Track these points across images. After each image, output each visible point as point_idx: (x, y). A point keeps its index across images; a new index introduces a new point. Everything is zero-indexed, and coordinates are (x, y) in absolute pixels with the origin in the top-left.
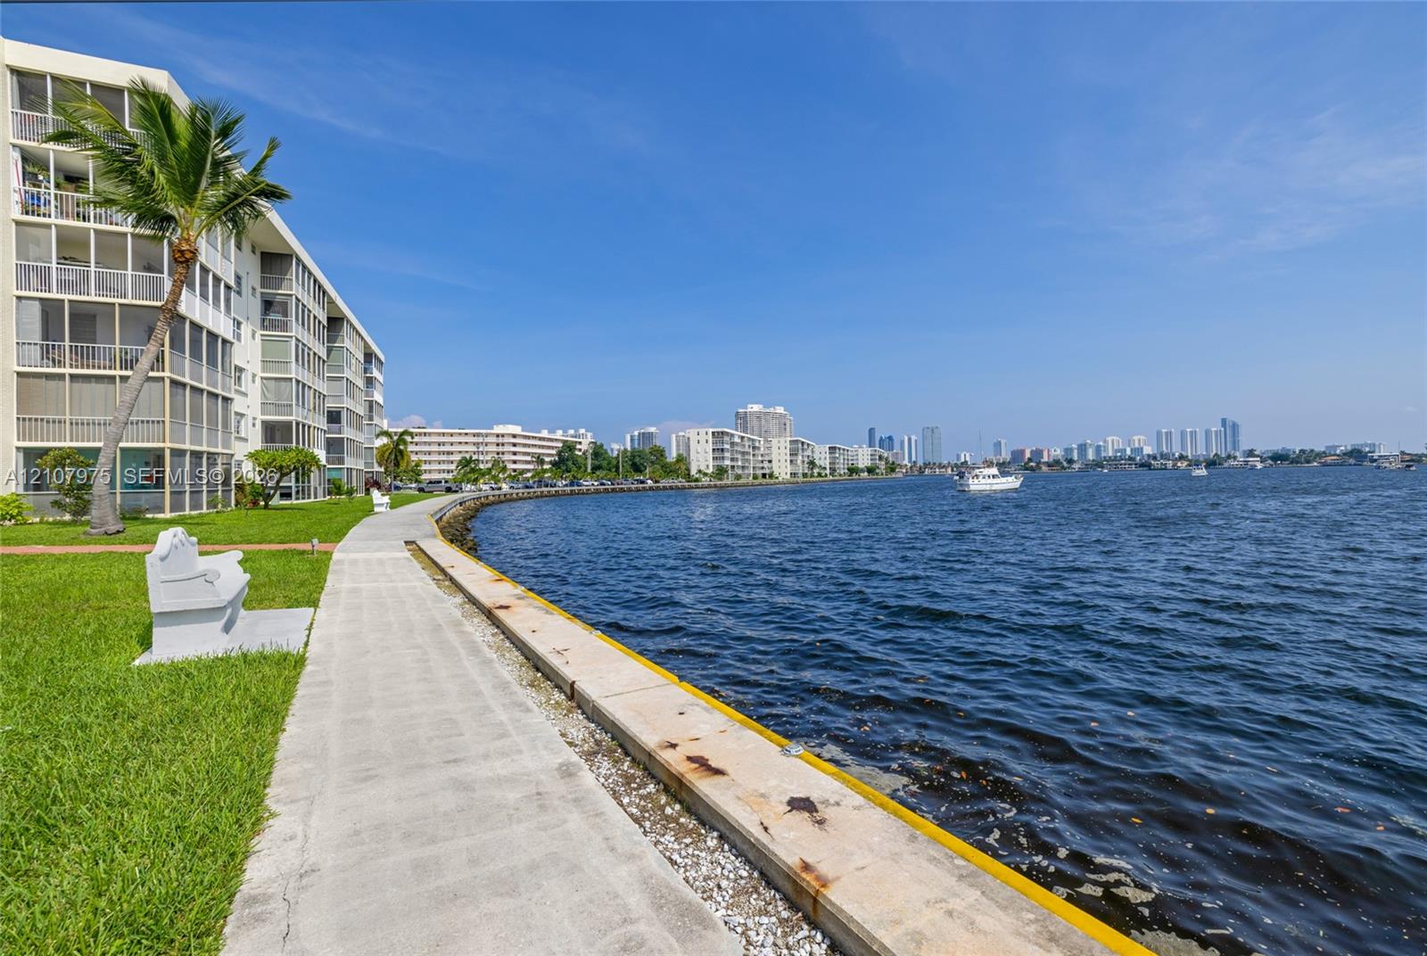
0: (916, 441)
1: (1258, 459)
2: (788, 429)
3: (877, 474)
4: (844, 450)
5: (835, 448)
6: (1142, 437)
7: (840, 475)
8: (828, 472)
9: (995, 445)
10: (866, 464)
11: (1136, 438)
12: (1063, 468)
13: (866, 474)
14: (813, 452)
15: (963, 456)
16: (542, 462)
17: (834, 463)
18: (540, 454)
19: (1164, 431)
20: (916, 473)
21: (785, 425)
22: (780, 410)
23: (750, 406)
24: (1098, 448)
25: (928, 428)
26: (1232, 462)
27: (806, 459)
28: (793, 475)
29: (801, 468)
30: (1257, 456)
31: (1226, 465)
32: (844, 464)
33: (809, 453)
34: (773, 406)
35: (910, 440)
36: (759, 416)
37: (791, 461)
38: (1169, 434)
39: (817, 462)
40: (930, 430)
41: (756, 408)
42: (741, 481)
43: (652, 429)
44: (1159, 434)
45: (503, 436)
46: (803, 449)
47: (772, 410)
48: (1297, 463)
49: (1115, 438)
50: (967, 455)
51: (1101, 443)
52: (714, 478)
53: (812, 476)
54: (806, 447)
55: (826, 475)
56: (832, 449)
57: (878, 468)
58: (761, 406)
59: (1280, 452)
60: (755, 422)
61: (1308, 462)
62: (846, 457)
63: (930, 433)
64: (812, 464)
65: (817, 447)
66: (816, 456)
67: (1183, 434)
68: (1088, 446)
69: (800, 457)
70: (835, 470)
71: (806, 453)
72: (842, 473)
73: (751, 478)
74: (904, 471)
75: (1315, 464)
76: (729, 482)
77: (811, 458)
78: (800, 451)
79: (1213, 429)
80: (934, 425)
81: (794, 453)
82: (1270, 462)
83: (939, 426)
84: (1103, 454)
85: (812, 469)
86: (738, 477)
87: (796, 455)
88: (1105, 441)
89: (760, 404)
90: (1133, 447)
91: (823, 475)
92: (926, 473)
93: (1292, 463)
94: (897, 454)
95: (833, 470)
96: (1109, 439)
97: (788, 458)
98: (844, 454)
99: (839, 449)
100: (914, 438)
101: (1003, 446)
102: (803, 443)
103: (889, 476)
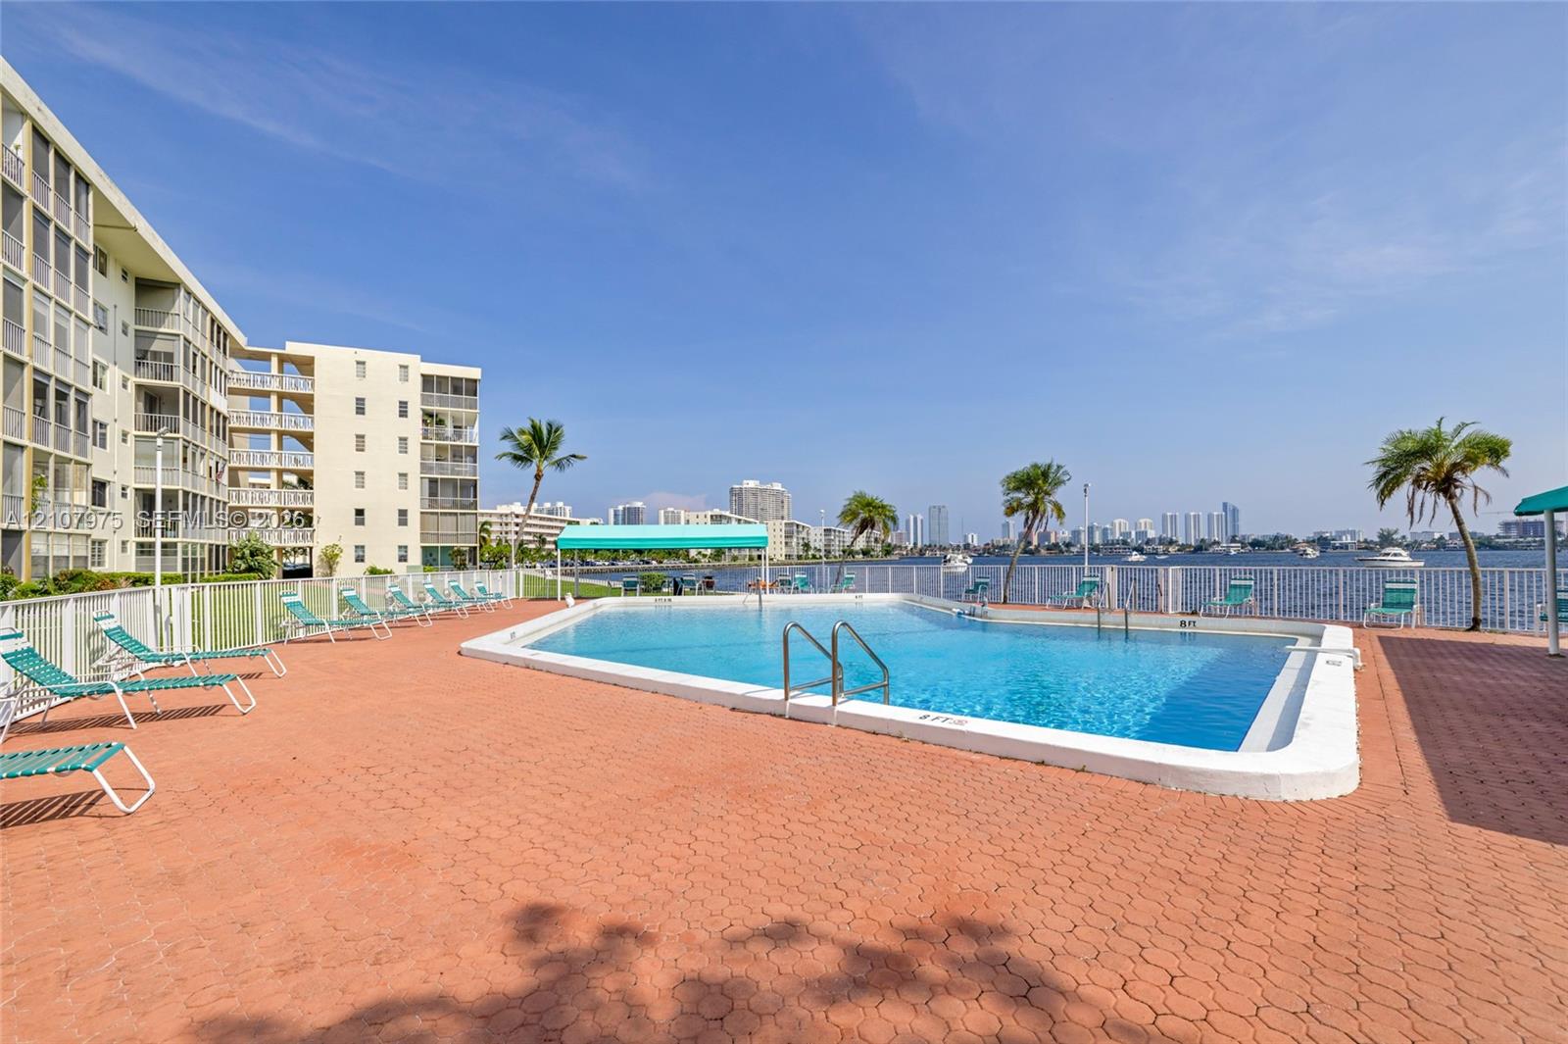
0: (922, 521)
1: (1239, 545)
2: (786, 507)
3: (872, 556)
4: (839, 532)
5: (830, 530)
6: (1148, 520)
7: (835, 557)
8: (822, 554)
9: (1003, 525)
10: (862, 547)
11: (1142, 521)
12: (1061, 552)
13: (861, 556)
14: (808, 534)
15: (970, 536)
16: (543, 541)
17: (829, 545)
18: (541, 535)
19: (1169, 514)
20: (917, 555)
21: (782, 502)
22: (778, 486)
23: (745, 482)
24: (1105, 530)
25: (934, 507)
26: (1217, 548)
27: (801, 542)
28: (788, 556)
29: (796, 549)
30: (1239, 542)
31: (1211, 550)
32: (839, 546)
33: (804, 535)
34: (771, 482)
35: (915, 519)
36: (755, 492)
37: (786, 543)
38: (1174, 518)
39: (812, 545)
40: (937, 510)
41: (752, 484)
42: (738, 562)
43: (639, 504)
44: (1164, 517)
45: (506, 515)
46: (798, 532)
47: (769, 486)
48: (1272, 549)
49: (1122, 520)
50: (975, 536)
51: (1108, 526)
52: (713, 559)
53: (807, 558)
54: (800, 529)
55: (821, 557)
56: (828, 531)
57: (873, 550)
58: (757, 482)
59: (1260, 539)
60: (751, 499)
61: (1282, 548)
62: (841, 539)
63: (937, 512)
64: (807, 546)
65: (812, 528)
66: (812, 538)
67: (1187, 517)
68: (1095, 529)
69: (795, 540)
70: (829, 552)
71: (801, 536)
72: (837, 554)
73: (747, 559)
74: (905, 553)
75: (1288, 550)
76: (727, 563)
77: (806, 541)
78: (795, 534)
79: (1215, 513)
80: (941, 504)
81: (789, 535)
82: (1249, 548)
83: (947, 505)
84: (1110, 538)
85: (807, 551)
86: (735, 558)
87: (791, 537)
88: (1113, 524)
89: (757, 479)
90: (1138, 530)
91: (818, 556)
92: (927, 555)
93: (1268, 549)
94: (901, 534)
95: (828, 552)
96: (1117, 521)
97: (784, 541)
98: (839, 537)
99: (835, 531)
100: (919, 517)
101: (1011, 526)
102: (798, 526)
103: (884, 558)
